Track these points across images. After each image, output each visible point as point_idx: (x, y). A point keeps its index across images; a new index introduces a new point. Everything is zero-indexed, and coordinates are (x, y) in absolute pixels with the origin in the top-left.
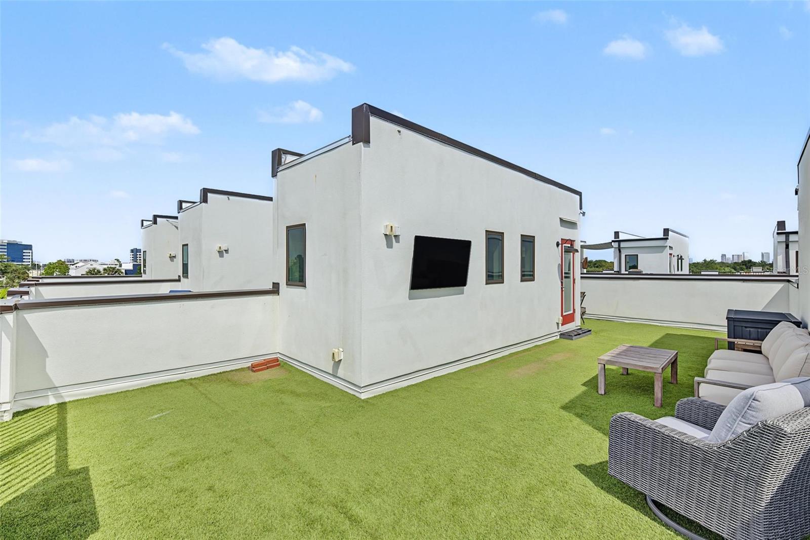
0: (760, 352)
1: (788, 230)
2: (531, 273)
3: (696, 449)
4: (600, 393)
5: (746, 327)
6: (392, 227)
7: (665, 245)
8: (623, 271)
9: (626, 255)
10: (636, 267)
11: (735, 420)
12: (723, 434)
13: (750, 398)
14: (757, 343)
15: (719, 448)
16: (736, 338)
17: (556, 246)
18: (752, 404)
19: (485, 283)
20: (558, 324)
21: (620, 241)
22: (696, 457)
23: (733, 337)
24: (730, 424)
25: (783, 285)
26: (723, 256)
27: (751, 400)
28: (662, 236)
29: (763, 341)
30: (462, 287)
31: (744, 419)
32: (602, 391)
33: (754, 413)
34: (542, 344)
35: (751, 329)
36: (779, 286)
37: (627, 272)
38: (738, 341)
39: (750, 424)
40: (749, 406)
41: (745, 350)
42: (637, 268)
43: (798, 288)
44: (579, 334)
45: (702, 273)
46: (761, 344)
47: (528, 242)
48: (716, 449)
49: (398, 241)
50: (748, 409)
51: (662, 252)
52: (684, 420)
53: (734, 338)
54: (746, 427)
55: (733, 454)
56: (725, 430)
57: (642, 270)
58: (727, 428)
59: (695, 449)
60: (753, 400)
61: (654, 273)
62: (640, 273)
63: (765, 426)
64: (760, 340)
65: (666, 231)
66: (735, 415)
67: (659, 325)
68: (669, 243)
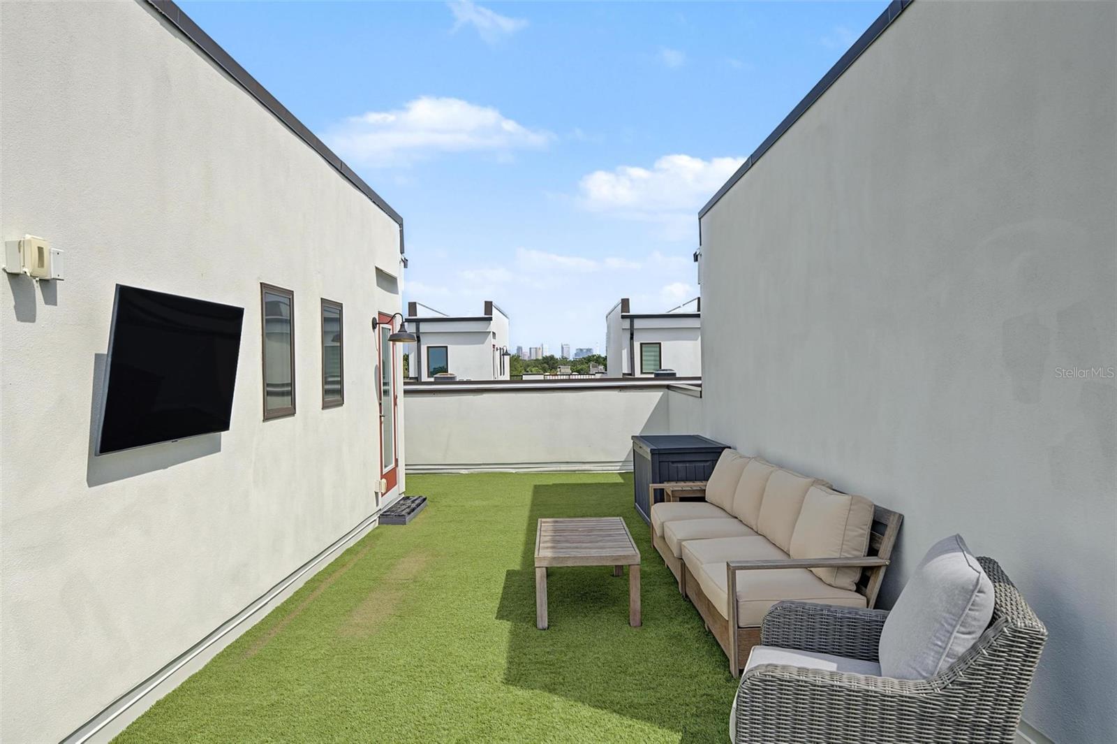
0: (702, 499)
1: (632, 312)
2: (338, 387)
3: (908, 702)
4: (540, 626)
5: (673, 462)
6: (40, 250)
7: (488, 331)
8: (425, 378)
9: (428, 347)
10: (444, 369)
11: (948, 632)
12: (930, 661)
13: (973, 591)
14: (697, 485)
15: (945, 688)
16: (663, 483)
17: (372, 328)
18: (977, 599)
19: (262, 418)
20: (376, 493)
21: (418, 321)
22: (909, 715)
23: (658, 480)
24: (941, 640)
25: (662, 393)
26: (519, 349)
27: (976, 593)
28: (482, 315)
29: (708, 480)
30: (218, 433)
31: (963, 626)
32: (543, 621)
33: (977, 613)
34: (358, 544)
35: (680, 465)
36: (657, 395)
37: (432, 380)
38: (669, 487)
39: (969, 633)
40: (972, 605)
41: (683, 500)
42: (446, 371)
43: (701, 397)
44: (413, 510)
45: (525, 378)
46: (706, 486)
47: (332, 316)
48: (940, 692)
49: (51, 299)
50: (970, 610)
51: (483, 343)
52: (777, 646)
53: (660, 483)
54: (968, 640)
55: (968, 692)
56: (932, 654)
57: (456, 375)
58: (936, 648)
59: (906, 701)
60: (979, 592)
61: (472, 380)
62: (451, 380)
63: (1016, 631)
64: (700, 480)
65: (489, 306)
66: (949, 624)
67: (514, 471)
68: (493, 327)
